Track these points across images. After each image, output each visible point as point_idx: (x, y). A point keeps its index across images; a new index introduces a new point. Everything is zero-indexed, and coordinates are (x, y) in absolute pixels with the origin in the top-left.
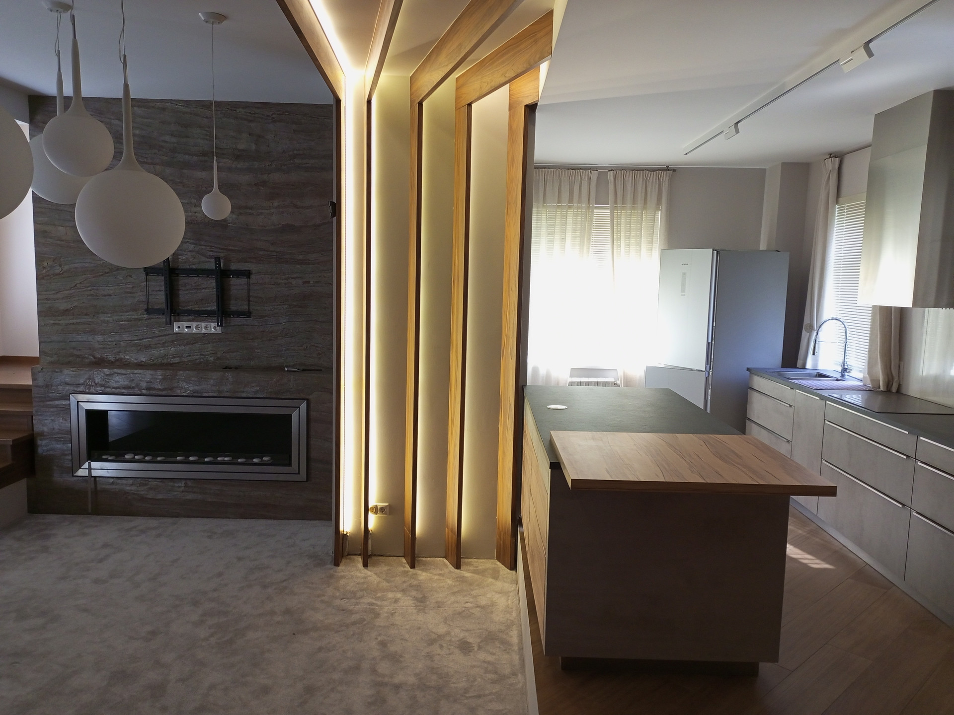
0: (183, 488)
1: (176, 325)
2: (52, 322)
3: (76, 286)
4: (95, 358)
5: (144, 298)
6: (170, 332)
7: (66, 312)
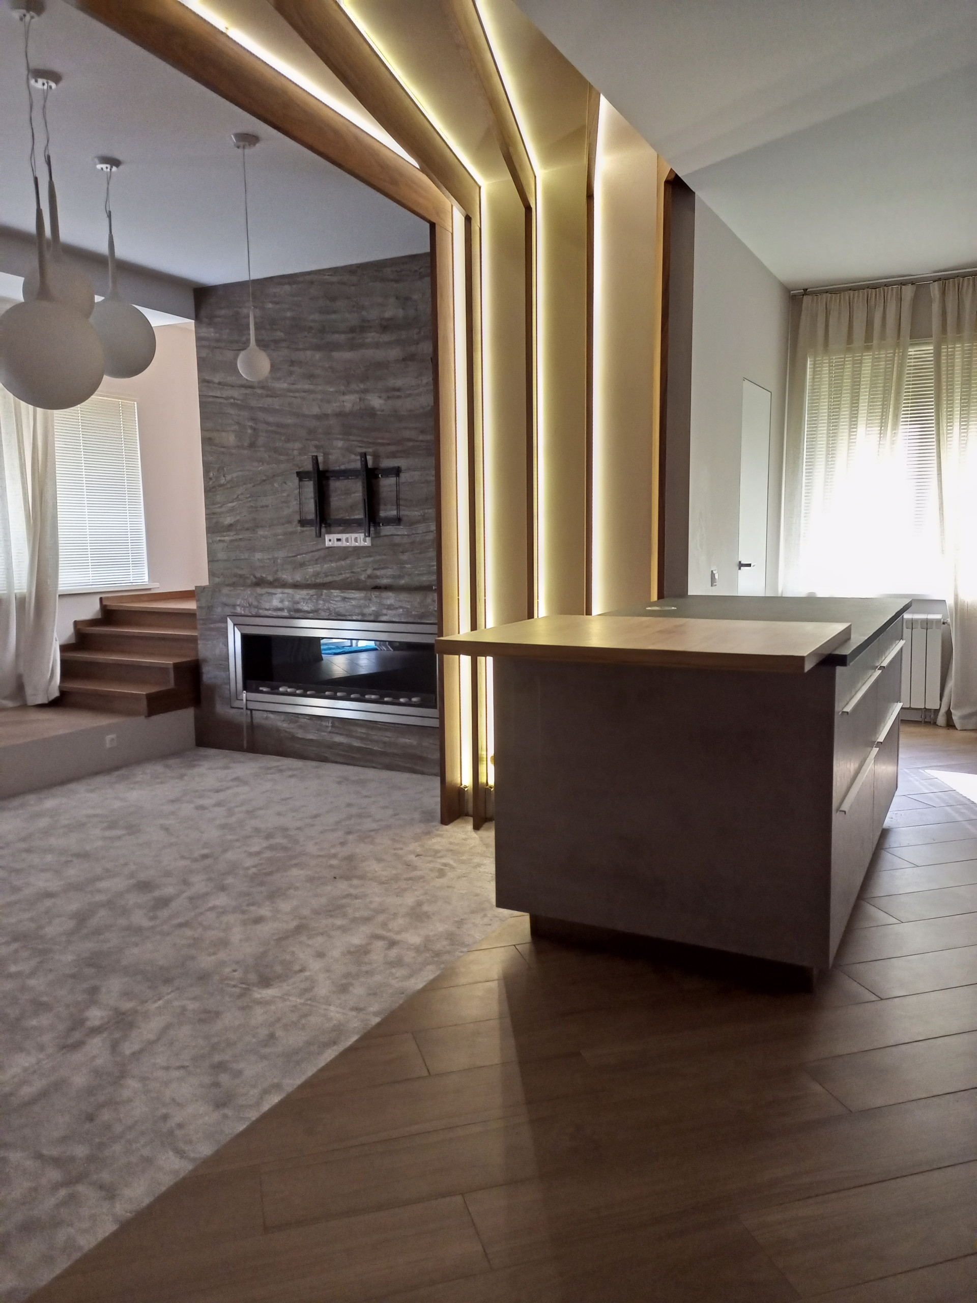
0: (330, 728)
1: (327, 537)
2: (218, 538)
3: (238, 497)
4: (255, 577)
5: (297, 508)
6: (322, 546)
7: (230, 527)
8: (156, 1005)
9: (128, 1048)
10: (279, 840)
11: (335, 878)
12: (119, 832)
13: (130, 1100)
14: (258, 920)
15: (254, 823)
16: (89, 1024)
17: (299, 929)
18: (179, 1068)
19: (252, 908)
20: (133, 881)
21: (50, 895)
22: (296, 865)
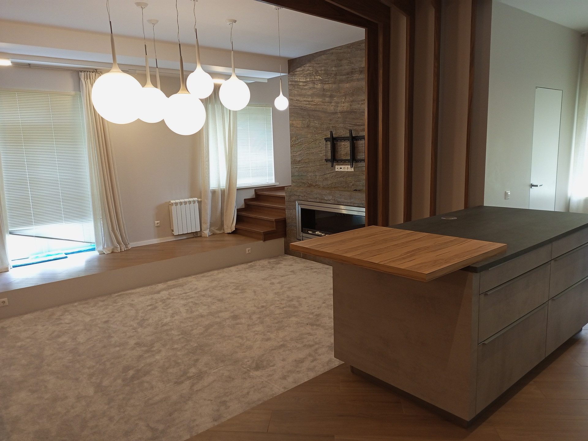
1: (336, 167)
3: (302, 149)
5: (324, 154)
6: (334, 171)
7: (299, 162)
8: (214, 371)
9: (196, 388)
10: (295, 303)
11: (307, 324)
12: (238, 291)
13: (186, 411)
14: (268, 339)
15: (289, 293)
16: (188, 375)
17: (282, 346)
18: (209, 400)
19: (269, 333)
20: (232, 314)
21: (202, 316)
22: (295, 316)
